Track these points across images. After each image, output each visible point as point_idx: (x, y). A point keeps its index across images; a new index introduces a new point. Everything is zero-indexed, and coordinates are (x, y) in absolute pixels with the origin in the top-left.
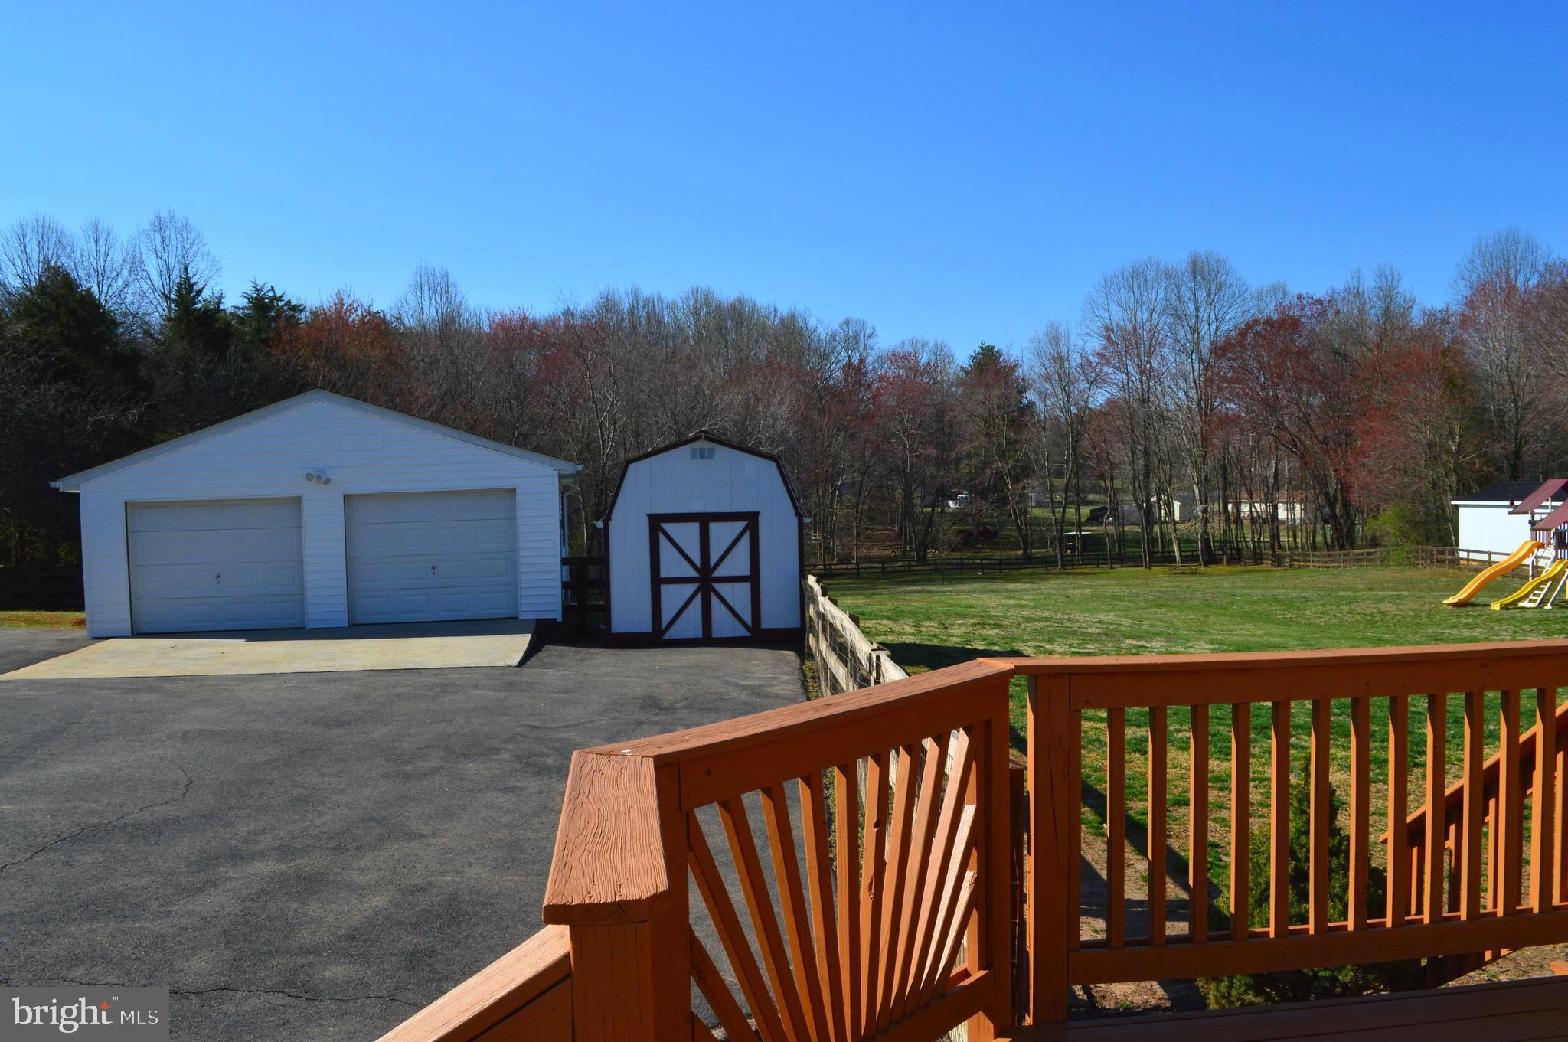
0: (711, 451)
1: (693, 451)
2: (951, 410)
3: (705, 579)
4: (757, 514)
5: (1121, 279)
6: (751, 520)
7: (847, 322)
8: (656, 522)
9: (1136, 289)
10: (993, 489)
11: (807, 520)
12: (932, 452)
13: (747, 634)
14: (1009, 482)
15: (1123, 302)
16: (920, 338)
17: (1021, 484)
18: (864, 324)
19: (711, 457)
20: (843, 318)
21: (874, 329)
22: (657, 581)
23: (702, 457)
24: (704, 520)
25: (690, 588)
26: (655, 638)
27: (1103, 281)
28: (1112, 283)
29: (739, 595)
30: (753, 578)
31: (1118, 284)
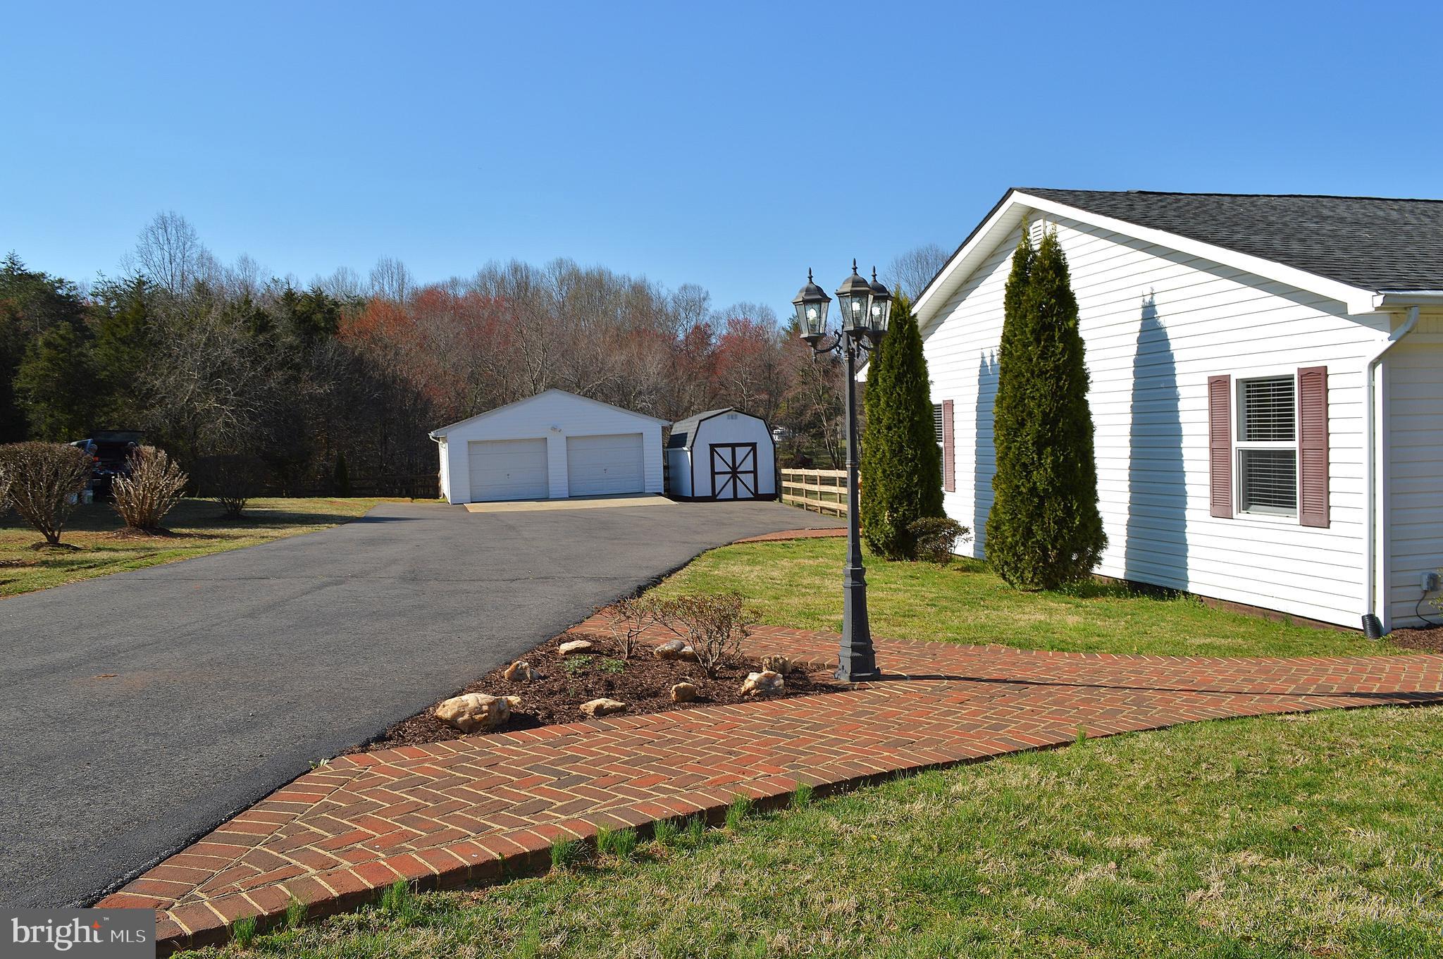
0: (736, 415)
1: (728, 415)
2: (779, 364)
3: (734, 472)
4: (756, 443)
5: (909, 262)
6: (753, 446)
7: (685, 288)
8: (713, 447)
9: (920, 270)
10: (811, 425)
11: (777, 446)
12: (764, 397)
13: (752, 496)
14: (824, 419)
15: (911, 279)
16: (748, 304)
17: (834, 422)
18: (700, 289)
19: (736, 418)
20: (682, 284)
21: (707, 292)
22: (713, 473)
23: (732, 418)
24: (733, 446)
25: (729, 476)
26: (713, 498)
27: (894, 263)
28: (902, 265)
29: (748, 479)
30: (755, 472)
31: (906, 265)
